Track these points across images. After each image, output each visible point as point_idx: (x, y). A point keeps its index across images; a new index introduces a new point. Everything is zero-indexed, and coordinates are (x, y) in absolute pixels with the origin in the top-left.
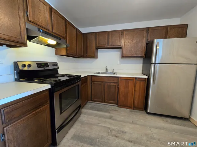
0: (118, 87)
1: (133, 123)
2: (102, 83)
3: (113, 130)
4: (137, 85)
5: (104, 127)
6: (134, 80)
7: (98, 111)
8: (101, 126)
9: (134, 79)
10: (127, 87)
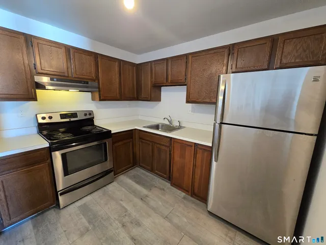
0: (170, 154)
1: (166, 218)
2: (151, 144)
3: (130, 215)
4: (199, 156)
5: (123, 207)
6: (193, 148)
7: (137, 183)
8: (121, 205)
9: (194, 145)
10: (182, 156)
